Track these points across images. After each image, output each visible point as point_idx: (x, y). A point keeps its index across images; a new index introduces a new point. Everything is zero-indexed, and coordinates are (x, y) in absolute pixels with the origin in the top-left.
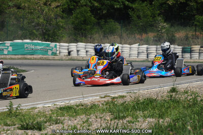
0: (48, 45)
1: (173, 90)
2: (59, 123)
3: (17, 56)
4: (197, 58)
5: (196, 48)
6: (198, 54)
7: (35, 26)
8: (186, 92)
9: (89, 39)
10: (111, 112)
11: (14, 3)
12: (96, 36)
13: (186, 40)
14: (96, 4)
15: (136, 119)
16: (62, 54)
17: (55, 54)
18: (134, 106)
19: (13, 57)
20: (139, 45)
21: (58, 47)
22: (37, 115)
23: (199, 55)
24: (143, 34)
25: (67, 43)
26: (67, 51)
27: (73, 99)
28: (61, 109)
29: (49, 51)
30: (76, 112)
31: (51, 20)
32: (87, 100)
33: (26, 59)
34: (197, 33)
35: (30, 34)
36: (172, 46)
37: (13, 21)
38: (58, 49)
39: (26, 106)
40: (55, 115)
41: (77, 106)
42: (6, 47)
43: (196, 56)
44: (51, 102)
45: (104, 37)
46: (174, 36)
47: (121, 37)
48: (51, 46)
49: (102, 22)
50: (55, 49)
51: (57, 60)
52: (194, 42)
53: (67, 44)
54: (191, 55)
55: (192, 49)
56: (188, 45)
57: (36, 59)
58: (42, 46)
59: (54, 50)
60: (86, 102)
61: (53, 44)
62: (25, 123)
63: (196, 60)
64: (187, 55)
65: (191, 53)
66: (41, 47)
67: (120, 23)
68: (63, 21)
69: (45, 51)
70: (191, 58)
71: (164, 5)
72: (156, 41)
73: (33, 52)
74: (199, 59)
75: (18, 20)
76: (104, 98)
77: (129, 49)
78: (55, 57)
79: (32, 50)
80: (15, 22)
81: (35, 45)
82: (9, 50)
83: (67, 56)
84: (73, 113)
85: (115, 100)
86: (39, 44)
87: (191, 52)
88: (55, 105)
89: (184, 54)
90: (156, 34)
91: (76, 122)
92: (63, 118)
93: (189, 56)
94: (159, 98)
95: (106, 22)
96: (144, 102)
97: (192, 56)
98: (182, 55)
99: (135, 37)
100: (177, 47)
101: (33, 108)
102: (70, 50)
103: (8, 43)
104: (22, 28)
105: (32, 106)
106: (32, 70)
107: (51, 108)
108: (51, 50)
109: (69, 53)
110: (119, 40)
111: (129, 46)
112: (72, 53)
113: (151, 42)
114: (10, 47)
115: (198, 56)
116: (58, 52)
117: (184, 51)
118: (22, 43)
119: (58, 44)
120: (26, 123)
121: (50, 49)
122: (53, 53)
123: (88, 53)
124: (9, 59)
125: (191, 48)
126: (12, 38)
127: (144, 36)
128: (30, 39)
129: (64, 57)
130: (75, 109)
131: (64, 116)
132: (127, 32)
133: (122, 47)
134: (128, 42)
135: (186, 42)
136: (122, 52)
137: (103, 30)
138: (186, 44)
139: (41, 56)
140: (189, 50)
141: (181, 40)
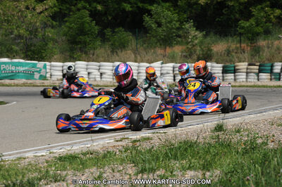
0: (34, 66)
1: (219, 128)
2: (59, 181)
4: (244, 80)
5: (243, 66)
6: (245, 74)
7: (15, 39)
8: (238, 131)
9: (91, 56)
10: (134, 162)
12: (100, 51)
13: (227, 56)
14: (99, 7)
15: (172, 173)
16: (54, 78)
17: (44, 78)
18: (166, 153)
20: (162, 63)
21: (48, 67)
22: (26, 169)
23: (247, 76)
24: (168, 48)
25: (60, 62)
26: (61, 74)
27: (76, 143)
28: (61, 159)
29: (35, 73)
30: (83, 164)
32: (97, 145)
33: (3, 85)
34: (243, 45)
35: (8, 51)
36: (209, 64)
38: (48, 70)
39: (10, 155)
40: (54, 169)
41: (84, 154)
43: (242, 77)
44: (44, 149)
45: (113, 52)
46: (211, 50)
47: (136, 52)
48: (38, 66)
49: (108, 32)
50: (43, 70)
51: (47, 86)
52: (238, 57)
53: (61, 64)
54: (235, 76)
55: (237, 68)
56: (231, 61)
57: (17, 85)
58: (25, 67)
59: (43, 73)
60: (96, 148)
61: (40, 64)
62: (9, 182)
63: (243, 84)
64: (230, 76)
65: (234, 73)
66: (24, 69)
67: (134, 34)
68: (53, 30)
69: (30, 75)
70: (235, 80)
71: (195, 6)
72: (186, 57)
73: (12, 76)
74: (247, 81)
76: (121, 141)
78: (45, 81)
79: (12, 72)
81: (17, 65)
83: (61, 80)
84: (79, 165)
85: (138, 144)
86: (21, 65)
87: (235, 71)
88: (50, 153)
89: (225, 75)
90: (185, 47)
91: (83, 178)
92: (64, 173)
93: (233, 77)
94: (201, 140)
95: (114, 32)
96: (180, 147)
97: (237, 77)
98: (223, 77)
99: (155, 53)
100: (215, 65)
101: (19, 159)
105: (19, 156)
106: (13, 101)
107: (47, 158)
108: (39, 72)
110: (133, 56)
111: (147, 65)
113: (178, 58)
115: (245, 77)
116: (48, 75)
117: (225, 71)
119: (48, 63)
120: (12, 182)
121: (37, 71)
122: (41, 76)
123: (91, 76)
125: (235, 67)
127: (169, 50)
128: (8, 57)
129: (57, 82)
130: (81, 160)
131: (65, 169)
132: (144, 45)
133: (139, 67)
134: (146, 59)
135: (228, 58)
136: (139, 73)
137: (110, 43)
138: (227, 61)
139: (24, 81)
140: (233, 69)
141: (221, 55)
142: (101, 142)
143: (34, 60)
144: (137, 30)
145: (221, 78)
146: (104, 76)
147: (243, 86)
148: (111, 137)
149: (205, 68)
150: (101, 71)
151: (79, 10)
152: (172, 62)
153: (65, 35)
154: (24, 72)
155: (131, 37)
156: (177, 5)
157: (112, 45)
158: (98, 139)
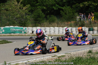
0: (22, 29)
1: (90, 52)
3: (7, 34)
4: (96, 33)
5: (96, 28)
6: (97, 31)
7: (15, 19)
8: (97, 53)
9: (42, 25)
11: (5, 8)
12: (45, 23)
13: (90, 24)
14: (45, 8)
17: (26, 33)
19: (5, 35)
20: (67, 27)
23: (97, 32)
24: (69, 22)
26: (32, 31)
29: (22, 31)
31: (23, 16)
33: (11, 36)
34: (95, 21)
35: (13, 23)
37: (4, 17)
38: (27, 30)
42: (1, 30)
43: (95, 32)
44: (26, 60)
45: (50, 24)
46: (84, 23)
47: (58, 23)
48: (23, 29)
49: (48, 16)
50: (25, 30)
51: (27, 36)
52: (94, 25)
53: (31, 28)
54: (93, 32)
55: (94, 29)
56: (91, 27)
57: (16, 36)
61: (24, 28)
63: (96, 35)
64: (91, 32)
65: (93, 31)
66: (18, 30)
67: (57, 17)
68: (29, 16)
69: (21, 32)
70: (93, 33)
71: (79, 8)
72: (75, 25)
73: (14, 32)
74: (97, 34)
75: (7, 16)
76: (54, 57)
77: (62, 29)
78: (26, 34)
79: (14, 31)
80: (5, 17)
81: (16, 28)
82: (3, 31)
83: (32, 33)
85: (60, 58)
87: (93, 30)
88: (28, 62)
89: (89, 31)
93: (92, 32)
94: (84, 57)
95: (50, 16)
96: (76, 60)
98: (89, 32)
99: (65, 24)
100: (86, 28)
101: (17, 64)
102: (33, 31)
103: (2, 28)
104: (9, 20)
106: (15, 41)
109: (33, 32)
110: (57, 25)
111: (62, 28)
112: (34, 32)
113: (73, 26)
114: (3, 30)
115: (96, 32)
116: (27, 32)
117: (89, 30)
118: (9, 28)
119: (27, 28)
122: (24, 32)
124: (3, 36)
125: (93, 29)
126: (4, 25)
127: (69, 23)
128: (13, 26)
129: (30, 34)
132: (61, 21)
133: (59, 29)
134: (61, 26)
135: (90, 25)
136: (59, 31)
137: (49, 20)
138: (90, 27)
139: (18, 34)
140: (92, 29)
141: (88, 24)
142: (47, 57)
143: (22, 27)
144: (58, 16)
145: (88, 33)
146: (46, 32)
147: (96, 36)
148: (50, 55)
149: (82, 29)
150: (46, 30)
151: (38, 9)
152: (71, 27)
153: (33, 17)
154: (19, 31)
155: (56, 18)
156: (72, 7)
157: (49, 21)
158: (46, 56)
